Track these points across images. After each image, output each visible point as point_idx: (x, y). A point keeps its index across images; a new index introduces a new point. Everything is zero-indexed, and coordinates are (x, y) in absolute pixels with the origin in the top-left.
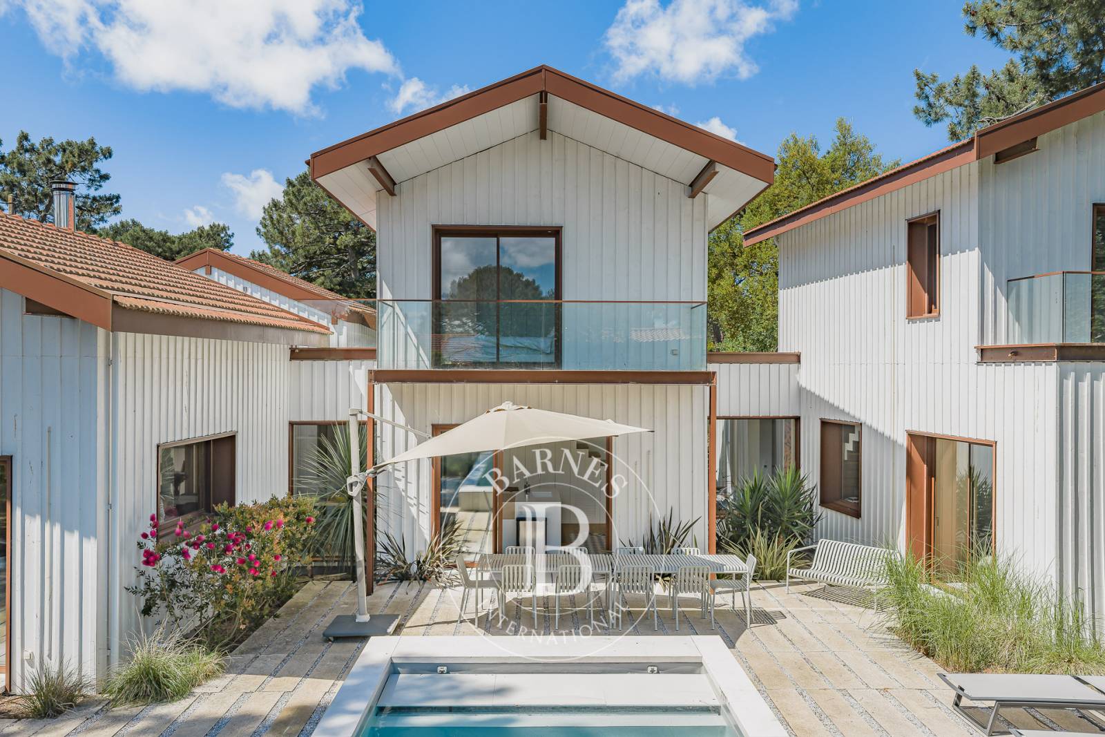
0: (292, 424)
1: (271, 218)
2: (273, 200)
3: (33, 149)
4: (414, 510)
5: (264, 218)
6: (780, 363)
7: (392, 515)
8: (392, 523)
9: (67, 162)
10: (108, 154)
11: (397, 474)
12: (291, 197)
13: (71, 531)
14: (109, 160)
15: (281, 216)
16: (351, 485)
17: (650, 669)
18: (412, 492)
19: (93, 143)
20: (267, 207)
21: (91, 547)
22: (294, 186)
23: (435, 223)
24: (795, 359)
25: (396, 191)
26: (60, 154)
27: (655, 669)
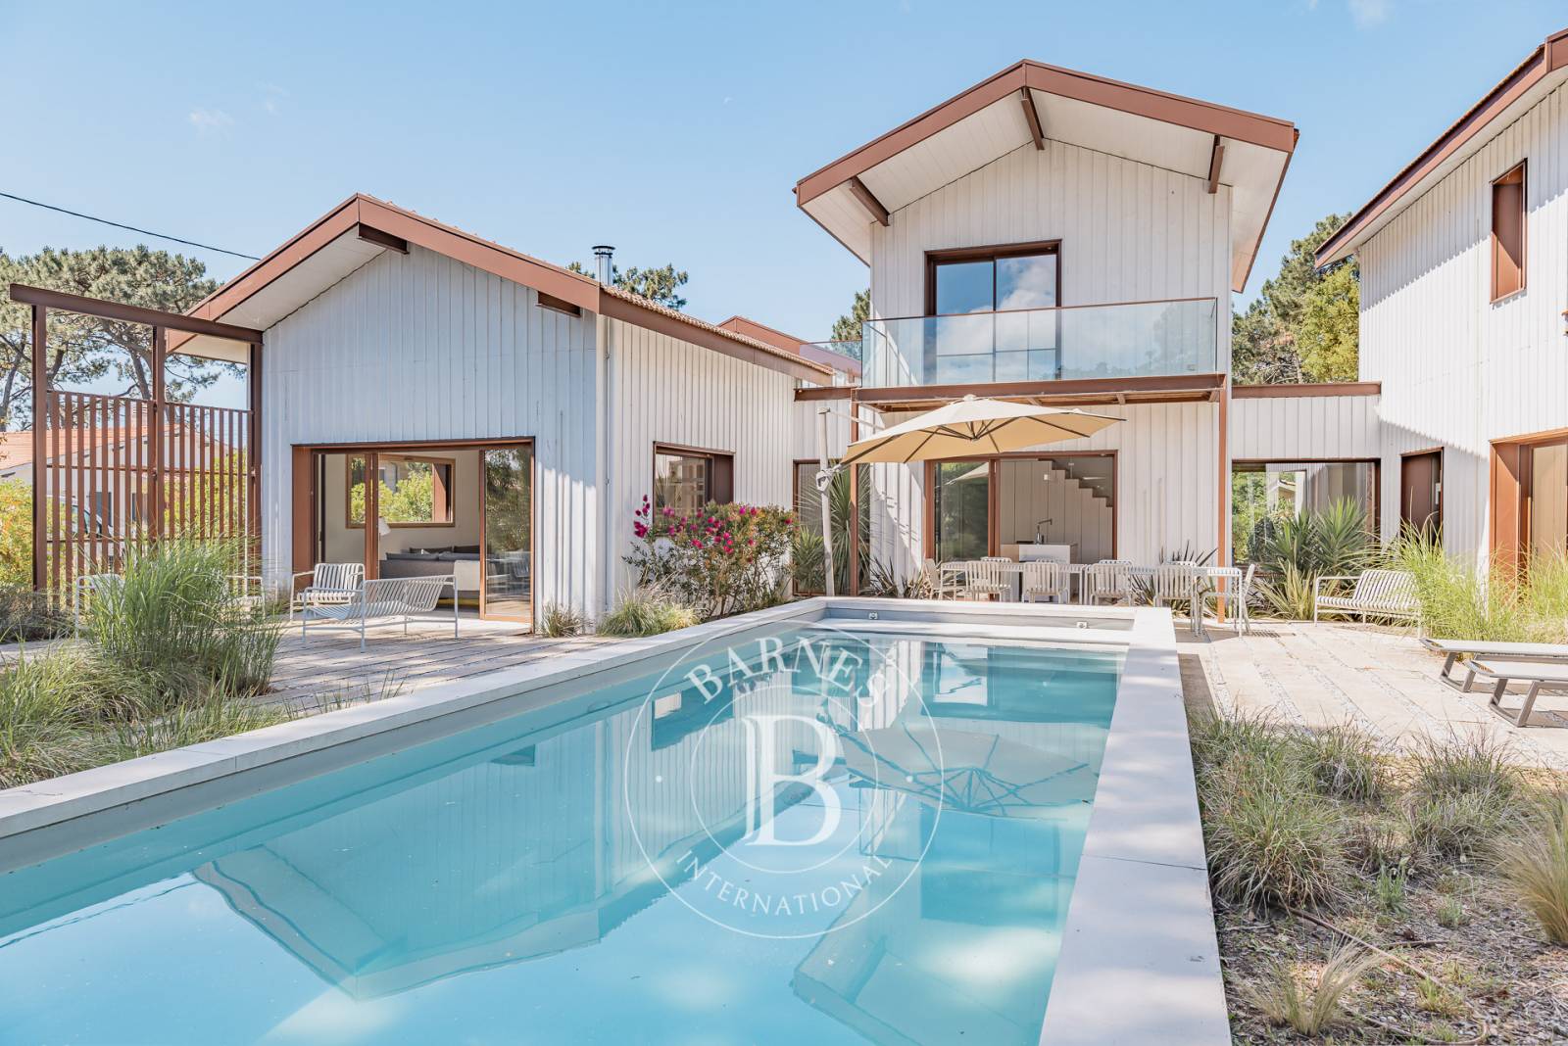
0: (797, 464)
1: (840, 335)
2: (842, 318)
3: (620, 280)
4: (906, 538)
5: (833, 337)
6: (1353, 394)
7: (884, 544)
8: (884, 552)
9: (648, 289)
10: (684, 279)
11: (889, 502)
12: (860, 312)
13: (577, 481)
14: (685, 284)
15: (849, 333)
16: (819, 480)
17: (1079, 624)
18: (904, 520)
19: (671, 269)
20: (836, 325)
21: (592, 493)
22: (862, 300)
23: (929, 248)
24: (1375, 389)
25: (889, 222)
26: (644, 282)
27: (1085, 624)
